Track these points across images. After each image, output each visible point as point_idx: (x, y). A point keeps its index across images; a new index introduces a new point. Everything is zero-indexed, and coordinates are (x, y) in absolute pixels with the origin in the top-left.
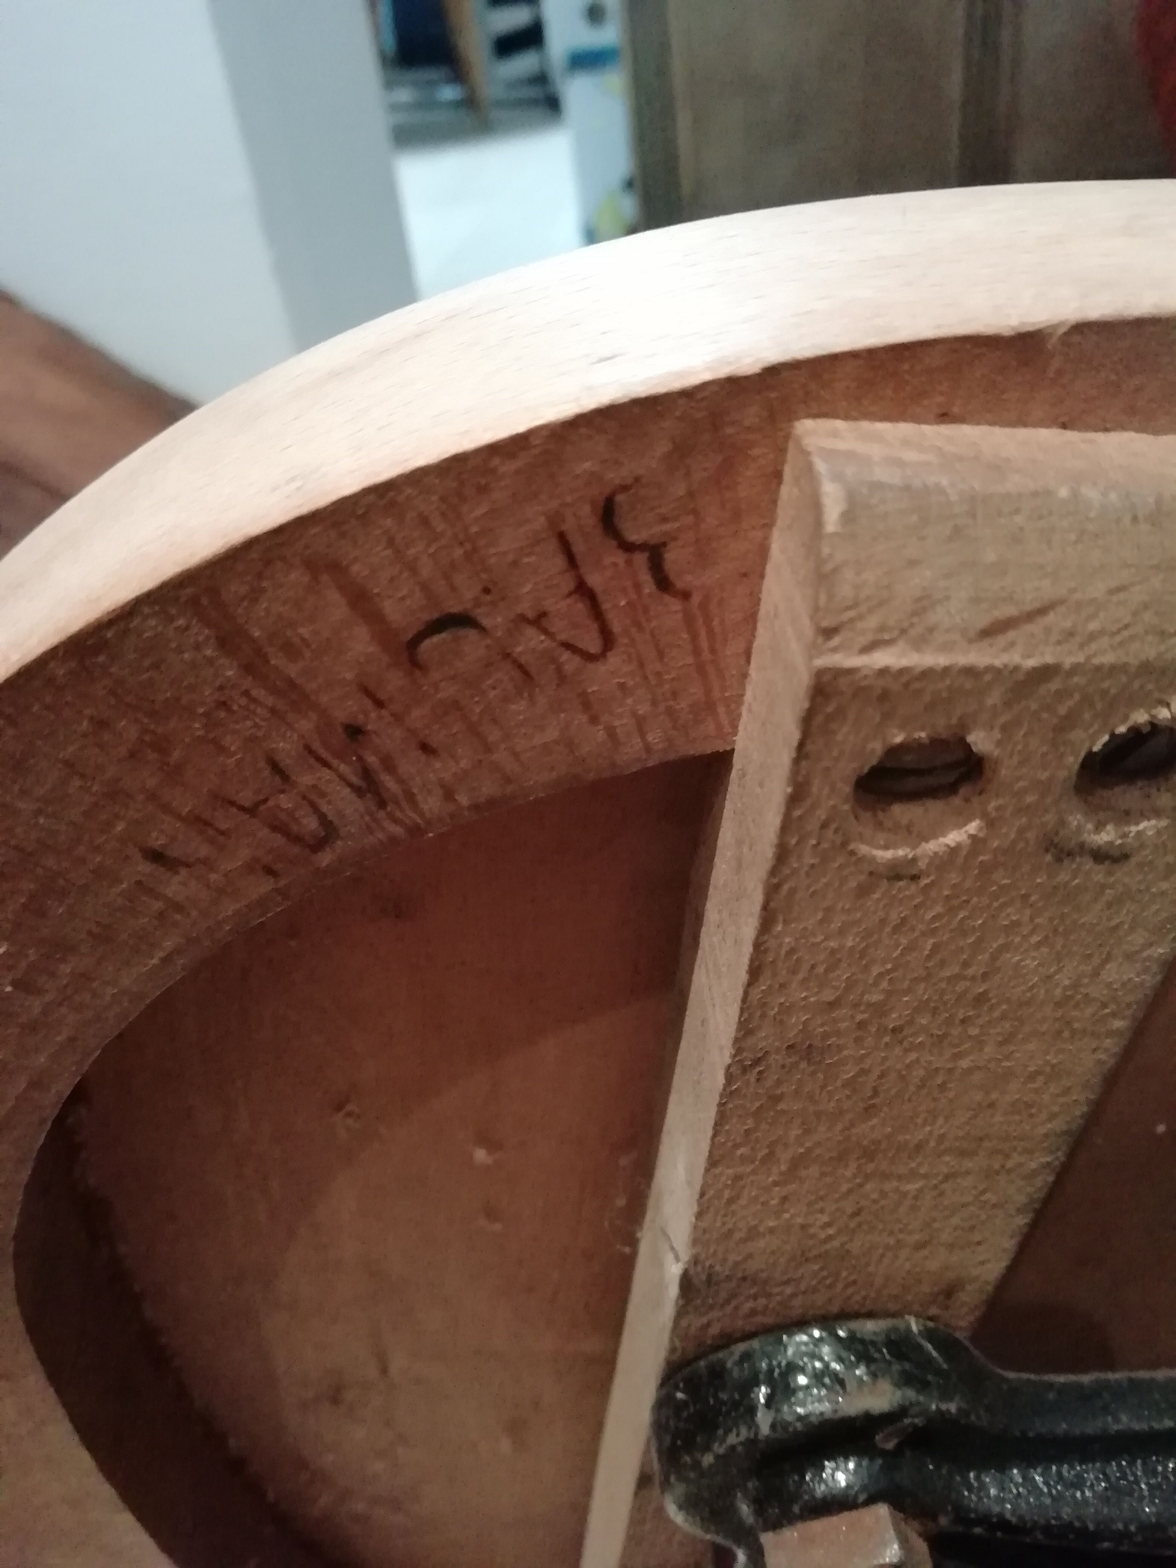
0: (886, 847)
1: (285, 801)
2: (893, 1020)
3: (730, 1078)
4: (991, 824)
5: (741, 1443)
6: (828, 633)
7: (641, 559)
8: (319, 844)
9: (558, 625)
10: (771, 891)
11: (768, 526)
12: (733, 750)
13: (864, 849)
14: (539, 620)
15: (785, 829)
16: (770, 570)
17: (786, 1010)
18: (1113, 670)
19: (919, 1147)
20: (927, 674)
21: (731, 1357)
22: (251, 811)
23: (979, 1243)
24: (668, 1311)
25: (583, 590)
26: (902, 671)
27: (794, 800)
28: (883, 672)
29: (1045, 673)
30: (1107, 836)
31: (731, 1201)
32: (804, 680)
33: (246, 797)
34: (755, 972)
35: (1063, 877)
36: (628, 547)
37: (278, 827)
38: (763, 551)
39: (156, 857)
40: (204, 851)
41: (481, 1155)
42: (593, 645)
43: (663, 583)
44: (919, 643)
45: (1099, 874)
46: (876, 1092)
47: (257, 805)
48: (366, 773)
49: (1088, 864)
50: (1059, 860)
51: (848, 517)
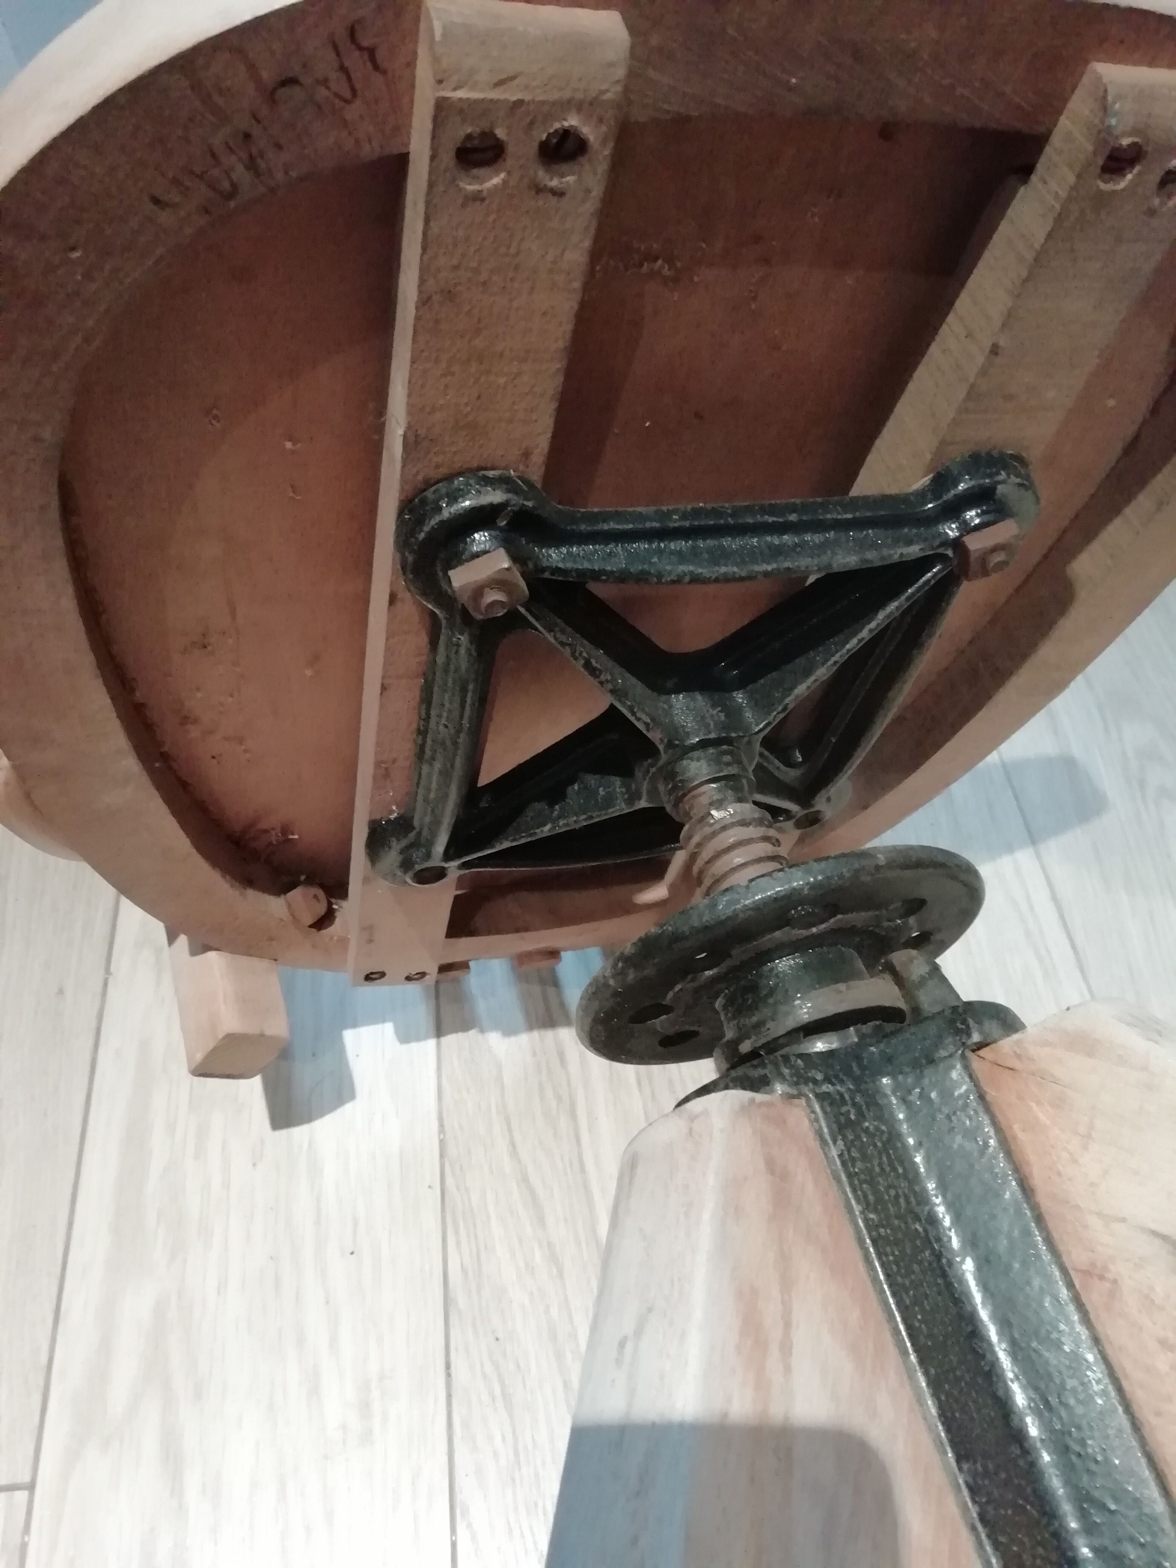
0: (470, 184)
1: (215, 172)
2: (483, 277)
3: (417, 308)
4: (509, 173)
5: (436, 524)
6: (440, 82)
7: (366, 56)
8: (230, 196)
9: (333, 85)
10: (428, 203)
11: (416, 42)
12: (409, 153)
13: (462, 184)
14: (325, 82)
15: (430, 173)
16: (418, 62)
17: (439, 270)
18: (543, 103)
19: (501, 355)
20: (476, 101)
21: (429, 494)
22: (201, 177)
23: (536, 421)
24: (398, 465)
25: (343, 69)
26: (468, 99)
27: (433, 158)
28: (460, 99)
29: (520, 102)
30: (554, 183)
31: (423, 386)
32: (432, 102)
33: (198, 170)
34: (424, 249)
35: (541, 203)
36: (360, 48)
37: (212, 186)
38: (415, 54)
39: (156, 201)
40: (177, 199)
41: (289, 445)
42: (347, 94)
43: (376, 67)
44: (473, 88)
45: (553, 201)
46: (479, 321)
47: (203, 173)
48: (251, 158)
49: (550, 195)
50: (537, 193)
51: (444, 35)
